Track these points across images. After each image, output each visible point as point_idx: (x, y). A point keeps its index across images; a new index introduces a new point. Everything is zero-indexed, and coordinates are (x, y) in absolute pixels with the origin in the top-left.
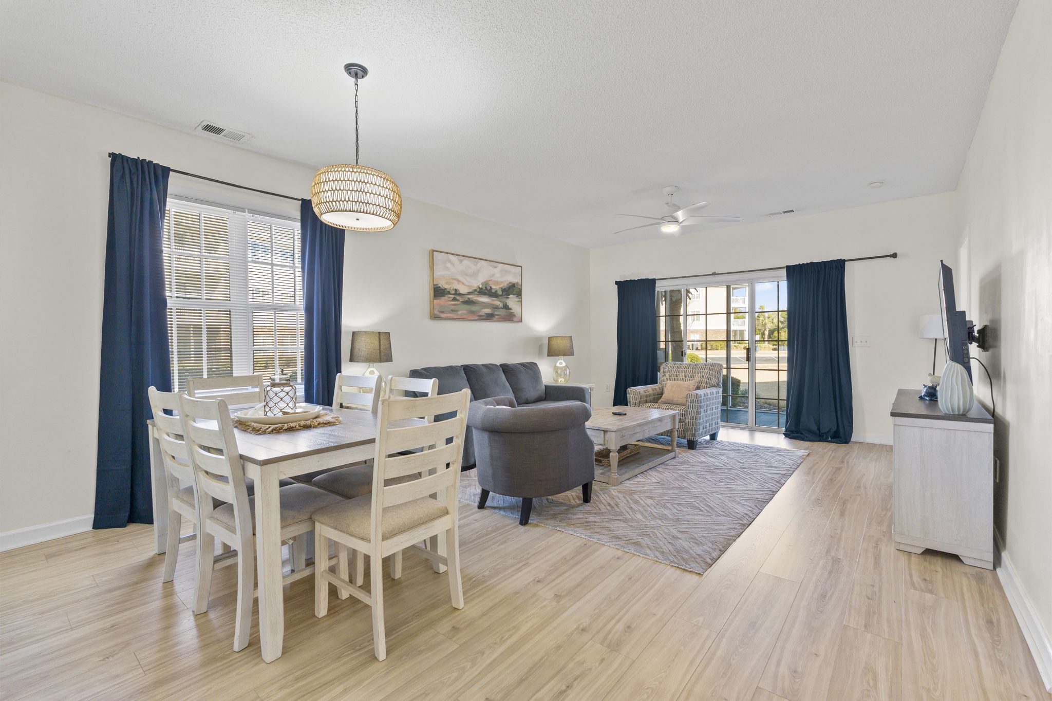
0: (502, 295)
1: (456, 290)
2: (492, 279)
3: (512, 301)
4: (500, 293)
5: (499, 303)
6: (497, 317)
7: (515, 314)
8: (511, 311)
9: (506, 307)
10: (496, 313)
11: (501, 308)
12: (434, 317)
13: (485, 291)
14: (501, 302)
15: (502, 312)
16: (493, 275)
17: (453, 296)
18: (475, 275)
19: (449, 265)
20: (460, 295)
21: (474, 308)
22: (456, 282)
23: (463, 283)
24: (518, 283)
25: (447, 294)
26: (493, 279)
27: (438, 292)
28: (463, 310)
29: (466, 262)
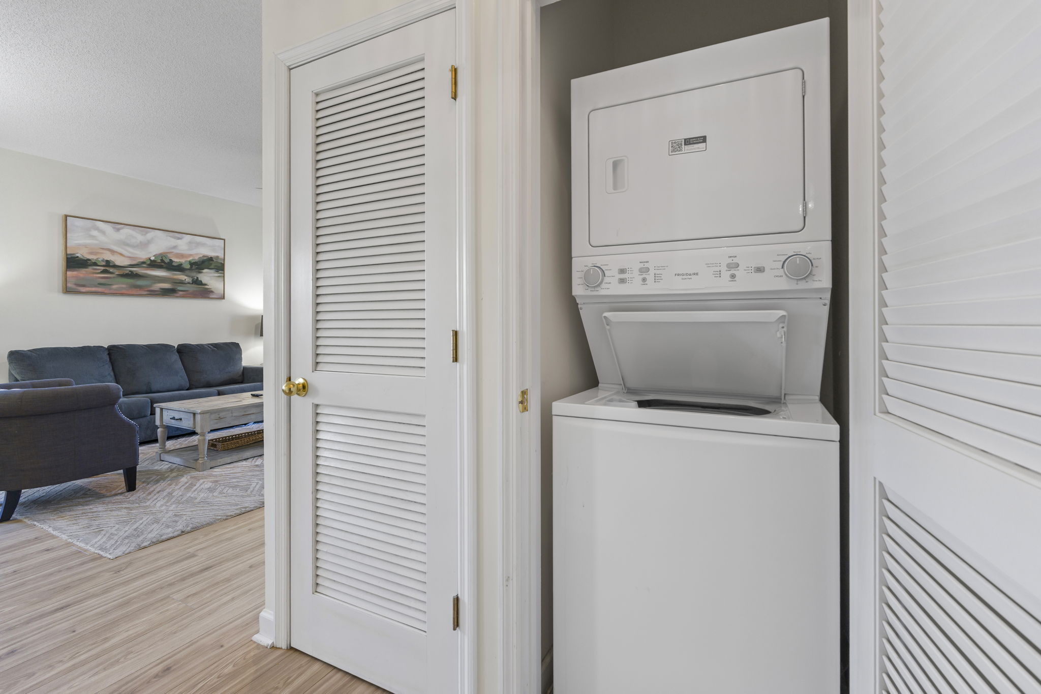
0: (191, 269)
1: (108, 262)
2: (173, 251)
3: (208, 277)
4: (188, 267)
5: (186, 277)
6: (181, 293)
7: (213, 290)
8: (206, 287)
9: (197, 282)
10: (179, 288)
11: (189, 283)
12: (67, 291)
13: (162, 263)
14: (186, 276)
15: (192, 288)
16: (175, 247)
17: (102, 268)
18: (144, 245)
19: (95, 233)
20: (115, 266)
21: (140, 282)
22: (108, 253)
23: (121, 254)
24: (217, 257)
25: (90, 265)
26: (175, 251)
27: (73, 262)
28: (123, 284)
29: (126, 231)
